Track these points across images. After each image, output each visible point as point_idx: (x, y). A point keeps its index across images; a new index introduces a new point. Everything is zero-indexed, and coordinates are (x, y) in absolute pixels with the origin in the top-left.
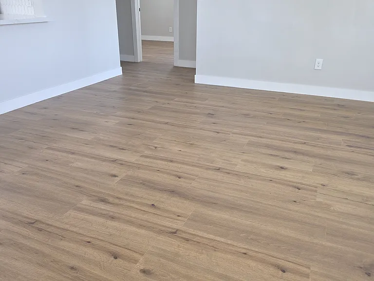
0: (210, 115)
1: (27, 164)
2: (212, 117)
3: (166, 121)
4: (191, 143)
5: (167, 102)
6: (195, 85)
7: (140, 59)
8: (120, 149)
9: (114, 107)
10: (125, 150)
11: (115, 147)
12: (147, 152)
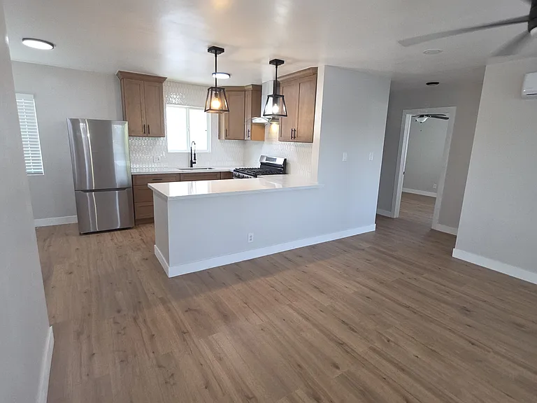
0: (465, 311)
1: (268, 318)
2: (466, 314)
3: (408, 304)
4: (433, 348)
5: (415, 276)
6: (452, 259)
7: (396, 215)
8: (350, 328)
9: (358, 270)
10: (356, 332)
11: (347, 324)
12: (378, 345)
